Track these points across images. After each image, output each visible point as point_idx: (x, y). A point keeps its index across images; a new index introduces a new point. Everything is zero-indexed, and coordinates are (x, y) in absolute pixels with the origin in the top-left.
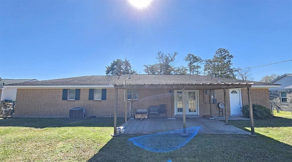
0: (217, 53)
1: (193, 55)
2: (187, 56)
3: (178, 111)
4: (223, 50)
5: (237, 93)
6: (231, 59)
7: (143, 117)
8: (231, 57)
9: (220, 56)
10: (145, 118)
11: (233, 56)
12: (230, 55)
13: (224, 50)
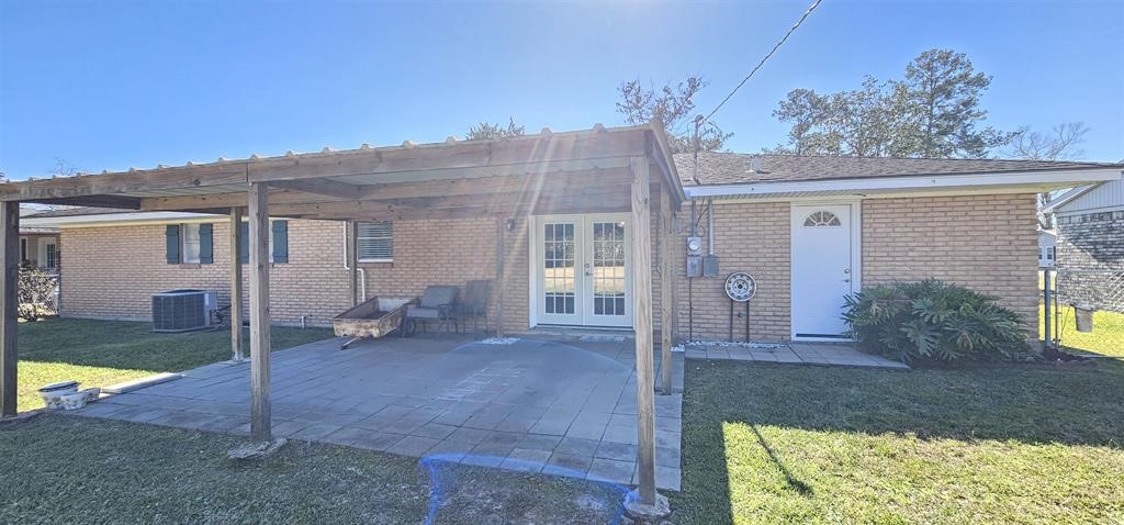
0: (911, 72)
1: (810, 95)
2: (787, 101)
3: (549, 309)
4: (939, 57)
5: (836, 222)
6: (981, 91)
7: (362, 333)
8: (980, 82)
9: (924, 84)
10: (372, 336)
11: (985, 77)
12: (973, 75)
13: (945, 58)
